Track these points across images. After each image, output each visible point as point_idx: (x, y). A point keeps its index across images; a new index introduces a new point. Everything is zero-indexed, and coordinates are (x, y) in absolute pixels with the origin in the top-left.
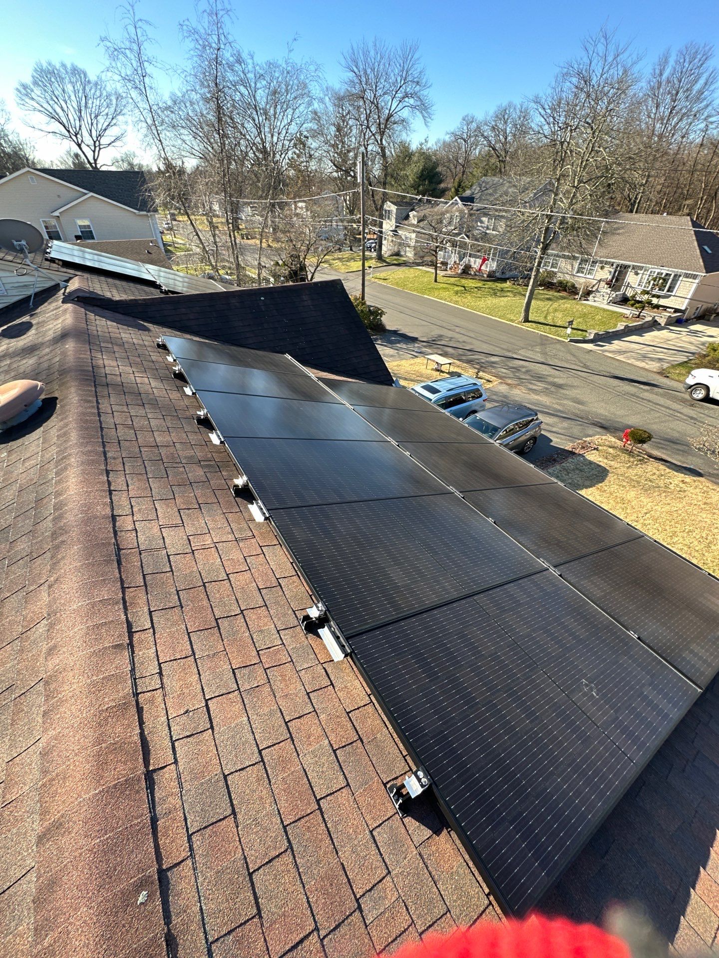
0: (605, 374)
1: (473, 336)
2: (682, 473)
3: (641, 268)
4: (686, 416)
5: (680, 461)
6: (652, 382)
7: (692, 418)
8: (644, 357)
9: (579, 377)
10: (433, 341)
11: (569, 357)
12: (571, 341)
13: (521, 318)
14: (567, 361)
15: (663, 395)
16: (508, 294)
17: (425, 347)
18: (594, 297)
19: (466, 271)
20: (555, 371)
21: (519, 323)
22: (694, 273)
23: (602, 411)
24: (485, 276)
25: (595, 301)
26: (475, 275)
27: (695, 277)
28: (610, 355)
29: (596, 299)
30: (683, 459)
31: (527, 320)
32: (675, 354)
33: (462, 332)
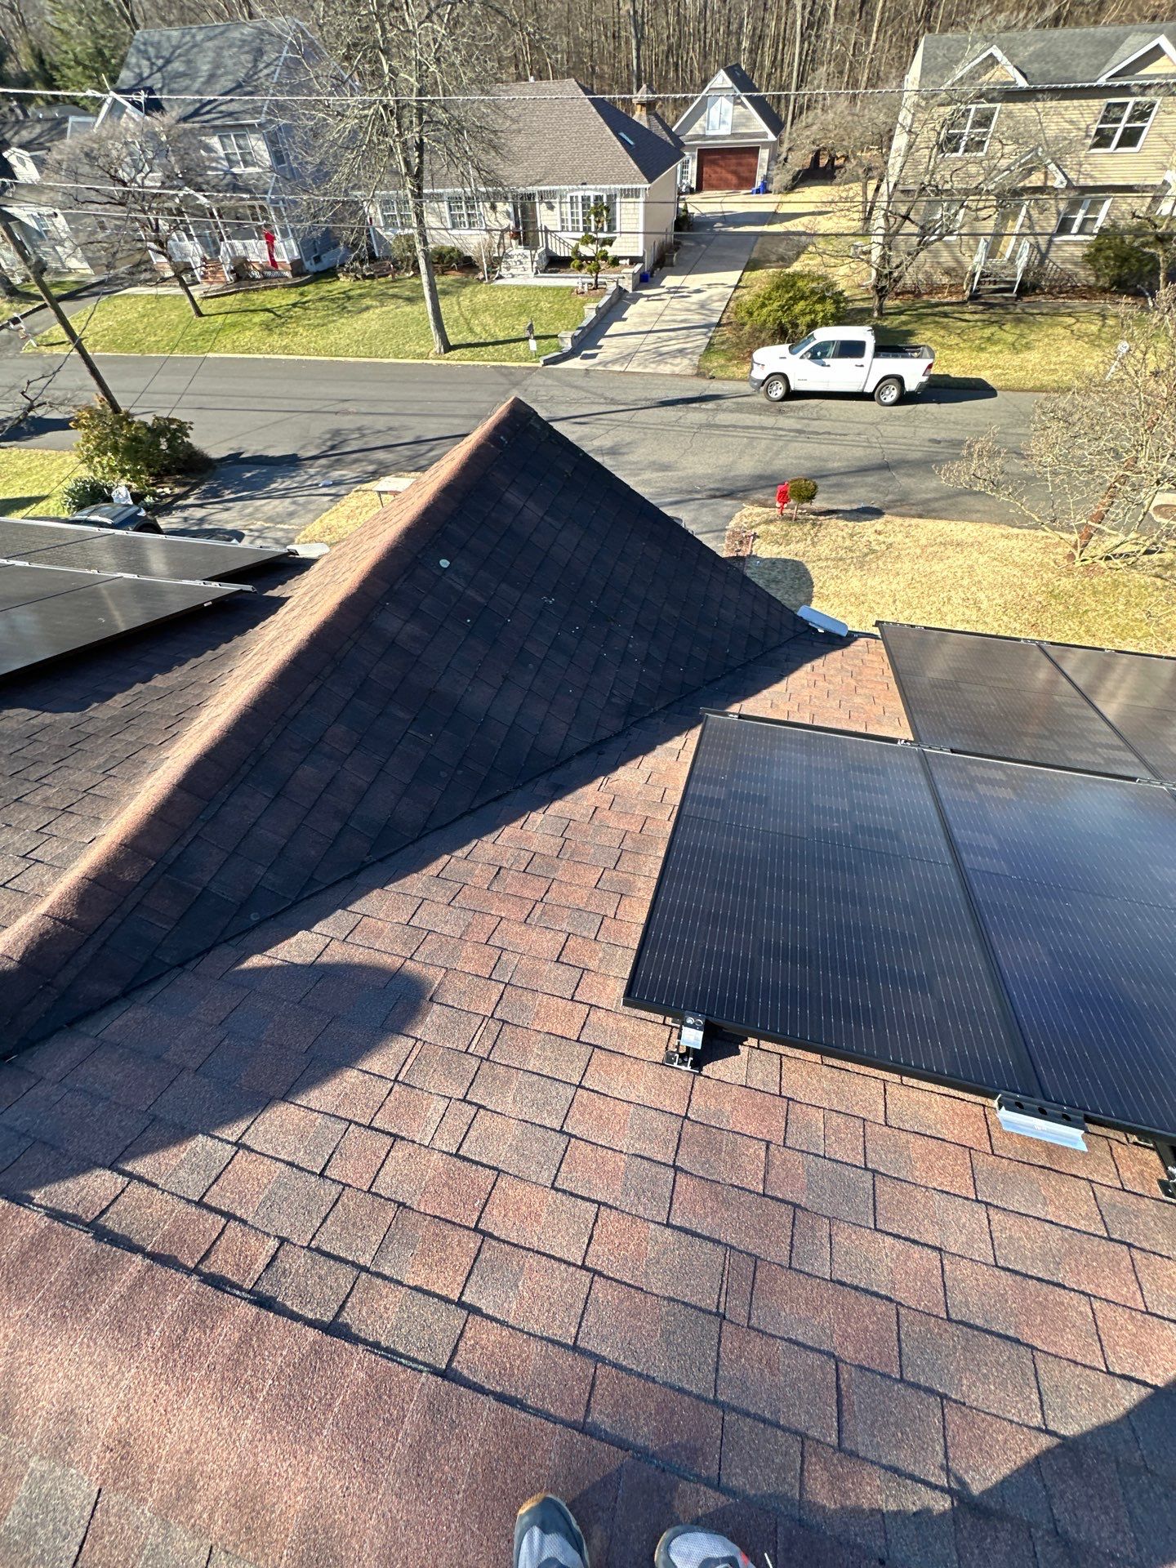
0: (644, 404)
1: (391, 411)
2: (865, 520)
3: (553, 194)
4: (790, 431)
5: (846, 502)
6: (707, 393)
7: (800, 432)
8: (661, 356)
9: (621, 423)
10: (333, 447)
11: (574, 394)
12: (547, 363)
13: (437, 345)
14: (577, 402)
15: (739, 409)
16: (368, 302)
17: (331, 467)
18: (508, 269)
19: (241, 271)
20: (578, 427)
21: (438, 356)
22: (634, 186)
23: (701, 470)
24: (288, 274)
25: (513, 276)
26: (265, 278)
27: (635, 193)
28: (617, 368)
29: (512, 271)
30: (846, 497)
31: (448, 348)
32: (688, 337)
33: (363, 410)
